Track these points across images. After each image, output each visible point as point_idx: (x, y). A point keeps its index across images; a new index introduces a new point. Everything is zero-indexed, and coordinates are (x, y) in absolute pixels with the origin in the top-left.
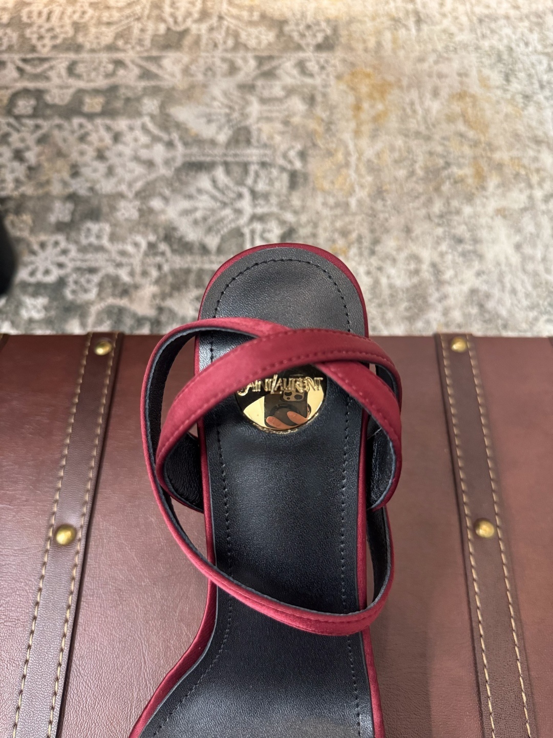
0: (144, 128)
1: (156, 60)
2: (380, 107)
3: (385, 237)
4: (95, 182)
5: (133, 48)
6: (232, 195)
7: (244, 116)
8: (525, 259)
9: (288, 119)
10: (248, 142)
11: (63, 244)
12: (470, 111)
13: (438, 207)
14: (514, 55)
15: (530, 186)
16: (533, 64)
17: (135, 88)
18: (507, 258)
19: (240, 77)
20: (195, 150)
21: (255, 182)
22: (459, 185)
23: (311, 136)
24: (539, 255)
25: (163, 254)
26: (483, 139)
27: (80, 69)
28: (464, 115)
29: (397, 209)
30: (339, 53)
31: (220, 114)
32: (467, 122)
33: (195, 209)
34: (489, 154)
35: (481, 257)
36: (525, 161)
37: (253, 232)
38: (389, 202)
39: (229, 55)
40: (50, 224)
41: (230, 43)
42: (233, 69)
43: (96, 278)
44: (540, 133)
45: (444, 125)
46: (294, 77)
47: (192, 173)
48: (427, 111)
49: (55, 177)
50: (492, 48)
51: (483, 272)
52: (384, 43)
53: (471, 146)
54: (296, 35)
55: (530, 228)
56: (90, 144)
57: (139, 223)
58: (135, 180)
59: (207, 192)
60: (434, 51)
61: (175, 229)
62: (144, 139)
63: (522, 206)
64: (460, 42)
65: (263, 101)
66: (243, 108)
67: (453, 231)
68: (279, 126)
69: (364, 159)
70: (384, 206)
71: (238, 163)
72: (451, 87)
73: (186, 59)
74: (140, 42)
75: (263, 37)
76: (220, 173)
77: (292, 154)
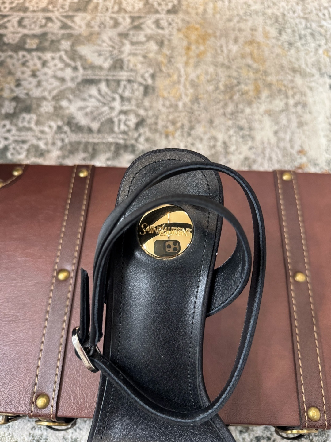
0: (61, 59)
1: (71, 17)
2: (202, 48)
3: (197, 126)
4: (29, 90)
5: (58, 10)
6: (109, 99)
7: (121, 52)
8: (279, 140)
9: (146, 55)
10: (122, 68)
11: (8, 126)
12: (255, 52)
13: (230, 108)
14: (286, 18)
15: (287, 97)
16: (296, 24)
17: (58, 34)
18: (268, 140)
19: (120, 29)
20: (90, 72)
21: (124, 91)
22: (244, 96)
23: (159, 65)
24: (288, 138)
25: (65, 133)
26: (261, 68)
27: (26, 22)
28: (251, 54)
29: (206, 109)
30: (181, 15)
31: (106, 51)
32: (253, 58)
33: (87, 107)
34: (264, 77)
35: (253, 138)
36: (286, 83)
37: (120, 121)
38: (202, 105)
39: (114, 16)
40: (1, 114)
41: (116, 8)
42: (116, 24)
43: (26, 146)
44: (296, 66)
45: (239, 60)
46: (152, 29)
47: (87, 86)
48: (229, 51)
49: (6, 86)
50: (273, 14)
51: (253, 148)
52: (208, 10)
53: (254, 73)
54: (155, 4)
55: (284, 121)
56: (28, 67)
57: (53, 114)
58: (54, 89)
59: (95, 97)
60: (238, 15)
61: (73, 118)
62: (60, 65)
63: (281, 109)
64: (254, 10)
65: (132, 43)
66: (120, 48)
67: (238, 123)
68: (141, 59)
69: (190, 79)
70: (199, 107)
71: (114, 80)
72: (245, 37)
73: (89, 17)
74: (62, 7)
75: (136, 5)
76: (103, 86)
77: (147, 75)
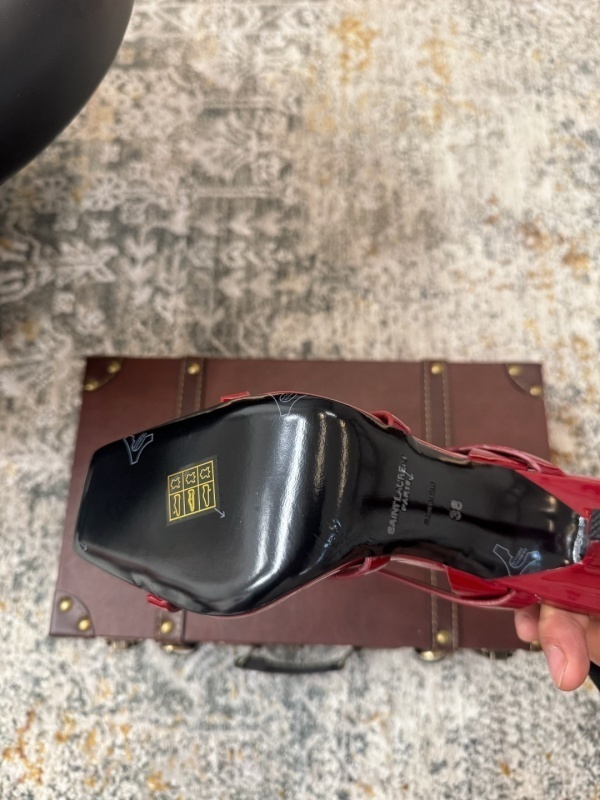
0: (170, 79)
1: (174, 11)
2: (363, 55)
3: (360, 170)
4: (135, 127)
6: (241, 137)
7: (251, 66)
8: (465, 185)
9: (287, 68)
10: (255, 91)
11: (116, 180)
12: (438, 58)
13: (403, 143)
15: (478, 125)
17: (160, 40)
18: (451, 185)
19: (248, 28)
20: (212, 98)
21: (261, 125)
22: (421, 125)
23: (306, 83)
25: (192, 186)
26: (445, 83)
28: (433, 61)
29: (370, 147)
31: (232, 65)
32: (436, 68)
33: (214, 149)
34: (448, 97)
36: (478, 102)
37: (259, 167)
38: (365, 141)
39: (237, 6)
40: (102, 164)
42: (241, 21)
43: (143, 207)
44: (493, 77)
45: (415, 71)
46: (293, 27)
47: (212, 120)
48: (402, 58)
49: (102, 123)
51: (431, 198)
53: (435, 91)
56: (127, 93)
57: (172, 162)
58: (166, 126)
59: (223, 135)
61: (200, 166)
62: (171, 89)
63: (468, 143)
65: (268, 51)
66: (250, 58)
67: (412, 164)
68: (279, 75)
69: (348, 104)
70: (361, 144)
72: (424, 34)
73: (201, 10)
76: (232, 118)
77: (290, 101)
